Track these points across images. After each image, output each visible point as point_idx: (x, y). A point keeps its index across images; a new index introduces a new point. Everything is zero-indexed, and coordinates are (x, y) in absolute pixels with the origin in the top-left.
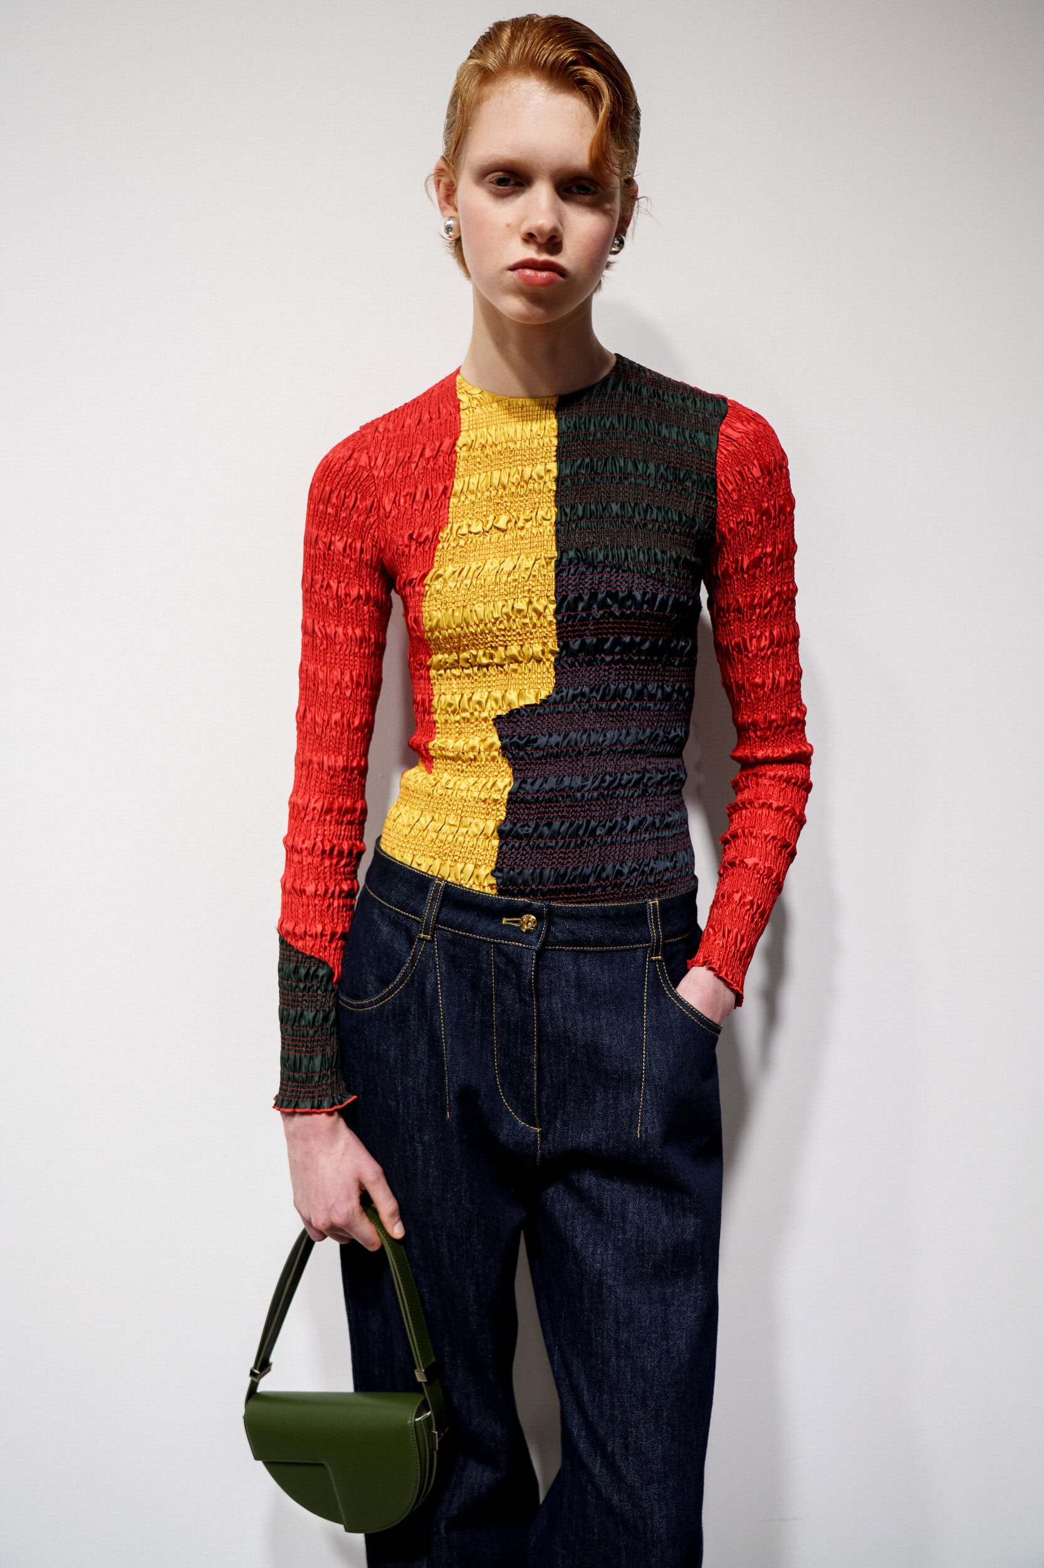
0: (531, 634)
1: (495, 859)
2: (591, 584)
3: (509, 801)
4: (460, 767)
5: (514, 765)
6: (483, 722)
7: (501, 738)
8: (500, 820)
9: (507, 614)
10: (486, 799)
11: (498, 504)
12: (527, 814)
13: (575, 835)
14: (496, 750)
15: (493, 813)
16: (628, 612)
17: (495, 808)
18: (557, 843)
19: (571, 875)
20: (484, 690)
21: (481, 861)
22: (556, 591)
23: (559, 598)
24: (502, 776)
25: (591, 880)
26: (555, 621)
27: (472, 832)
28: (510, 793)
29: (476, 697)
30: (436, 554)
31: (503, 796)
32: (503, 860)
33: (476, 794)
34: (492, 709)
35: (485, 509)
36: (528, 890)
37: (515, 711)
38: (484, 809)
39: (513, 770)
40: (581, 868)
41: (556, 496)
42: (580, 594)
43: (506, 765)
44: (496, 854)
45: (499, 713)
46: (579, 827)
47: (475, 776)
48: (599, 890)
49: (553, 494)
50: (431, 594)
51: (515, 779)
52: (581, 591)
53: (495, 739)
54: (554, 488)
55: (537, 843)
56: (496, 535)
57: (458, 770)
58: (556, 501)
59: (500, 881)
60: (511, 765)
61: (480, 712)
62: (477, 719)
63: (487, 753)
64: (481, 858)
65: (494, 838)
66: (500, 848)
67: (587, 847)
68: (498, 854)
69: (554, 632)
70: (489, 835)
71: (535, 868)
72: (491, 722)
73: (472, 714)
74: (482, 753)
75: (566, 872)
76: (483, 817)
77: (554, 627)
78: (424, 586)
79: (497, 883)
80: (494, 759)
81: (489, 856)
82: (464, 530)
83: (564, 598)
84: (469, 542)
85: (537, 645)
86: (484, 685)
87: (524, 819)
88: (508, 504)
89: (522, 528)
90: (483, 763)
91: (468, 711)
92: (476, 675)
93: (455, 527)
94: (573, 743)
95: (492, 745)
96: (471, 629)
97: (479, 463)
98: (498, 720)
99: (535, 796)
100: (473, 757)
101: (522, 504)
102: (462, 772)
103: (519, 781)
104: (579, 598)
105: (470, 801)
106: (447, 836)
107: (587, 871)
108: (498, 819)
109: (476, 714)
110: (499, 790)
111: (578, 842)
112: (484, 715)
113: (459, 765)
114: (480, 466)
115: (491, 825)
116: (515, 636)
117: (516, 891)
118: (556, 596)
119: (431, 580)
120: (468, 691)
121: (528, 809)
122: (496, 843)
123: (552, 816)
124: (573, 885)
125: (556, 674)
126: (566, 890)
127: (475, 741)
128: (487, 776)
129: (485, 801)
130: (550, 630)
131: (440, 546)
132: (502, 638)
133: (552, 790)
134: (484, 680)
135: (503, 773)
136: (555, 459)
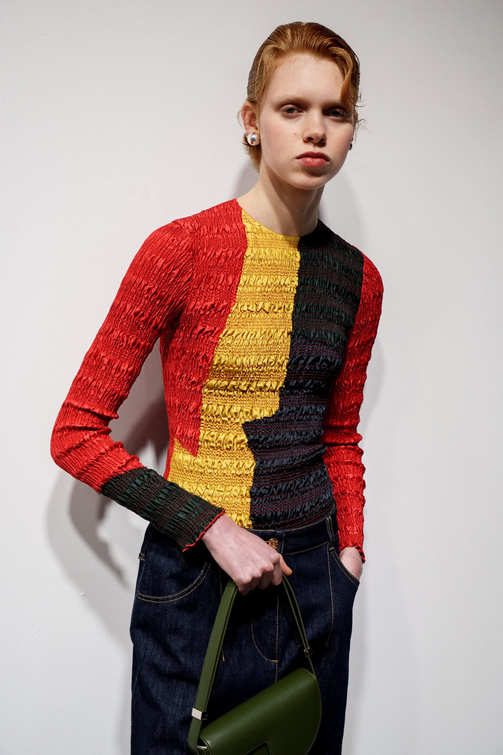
0: (273, 375)
1: (249, 510)
2: (308, 351)
3: (255, 475)
4: (218, 453)
5: (254, 453)
6: (235, 425)
7: (248, 436)
8: (250, 486)
9: (264, 363)
10: (241, 475)
11: (265, 295)
12: (264, 482)
13: (289, 490)
14: (244, 444)
15: (245, 482)
16: (323, 368)
17: (246, 479)
18: (281, 497)
19: (291, 513)
20: (239, 405)
21: (240, 511)
22: (290, 353)
23: (292, 357)
24: (247, 459)
25: (300, 514)
26: (286, 370)
27: (234, 495)
28: (255, 470)
29: (233, 410)
30: (227, 320)
31: (251, 472)
32: (254, 510)
33: (233, 472)
34: (243, 418)
35: (257, 297)
36: (270, 526)
37: (257, 421)
38: (239, 480)
39: (254, 456)
40: (295, 509)
41: (295, 297)
42: (302, 355)
43: (250, 452)
44: (249, 507)
45: (248, 420)
46: (292, 485)
47: (229, 459)
48: (304, 519)
49: (293, 295)
50: (222, 345)
51: (256, 460)
52: (302, 354)
53: (243, 437)
54: (295, 292)
55: (271, 498)
56: (262, 314)
57: (217, 455)
58: (295, 300)
59: (254, 522)
60: (253, 453)
61: (234, 419)
62: (232, 422)
63: (238, 445)
64: (241, 510)
65: (248, 497)
66: (251, 503)
67: (296, 496)
68: (250, 507)
69: (285, 376)
70: (244, 495)
71: (272, 513)
72: (241, 426)
73: (229, 419)
74: (235, 445)
75: (288, 512)
76: (238, 485)
77: (285, 373)
78: (218, 339)
79: (252, 523)
80: (242, 448)
81: (245, 508)
82: (245, 308)
83: (294, 356)
84: (247, 316)
85: (274, 382)
86: (239, 402)
87: (263, 485)
88: (271, 297)
89: (276, 313)
90: (235, 451)
91: (227, 417)
92: (235, 396)
93: (240, 305)
94: (286, 440)
95: (242, 441)
96: (244, 370)
97: (257, 269)
98: (246, 426)
99: (269, 471)
100: (229, 448)
101: (277, 298)
102: (220, 456)
103: (259, 462)
104: (301, 358)
105: (230, 476)
106: (218, 498)
107: (298, 509)
108: (248, 486)
109: (232, 419)
110: (248, 469)
111: (291, 494)
112: (238, 420)
113: (218, 452)
114: (257, 271)
115: (245, 490)
116: (264, 375)
117: (263, 527)
118: (290, 356)
119: (224, 336)
120: (228, 404)
121: (265, 479)
122: (249, 500)
123: (277, 481)
124: (293, 519)
125: (280, 400)
126: (289, 523)
127: (231, 437)
128: (237, 459)
129: (240, 476)
130: (283, 374)
131: (230, 315)
132: (258, 376)
133: (277, 466)
134: (239, 399)
135: (248, 458)
136: (297, 275)
